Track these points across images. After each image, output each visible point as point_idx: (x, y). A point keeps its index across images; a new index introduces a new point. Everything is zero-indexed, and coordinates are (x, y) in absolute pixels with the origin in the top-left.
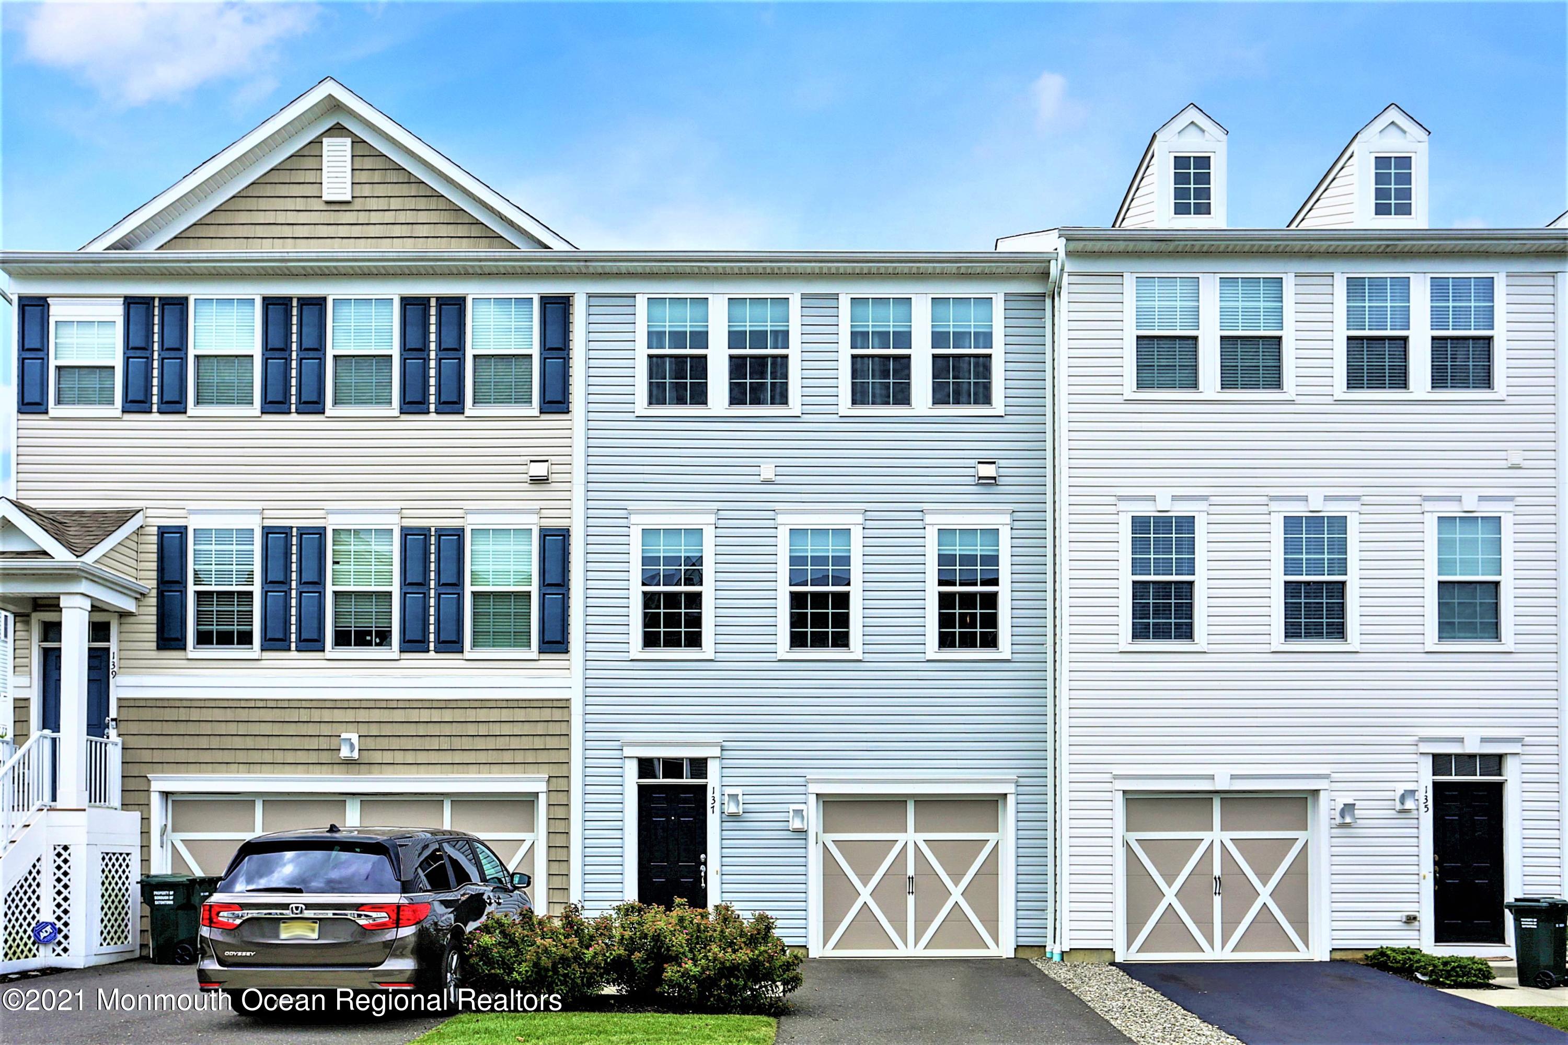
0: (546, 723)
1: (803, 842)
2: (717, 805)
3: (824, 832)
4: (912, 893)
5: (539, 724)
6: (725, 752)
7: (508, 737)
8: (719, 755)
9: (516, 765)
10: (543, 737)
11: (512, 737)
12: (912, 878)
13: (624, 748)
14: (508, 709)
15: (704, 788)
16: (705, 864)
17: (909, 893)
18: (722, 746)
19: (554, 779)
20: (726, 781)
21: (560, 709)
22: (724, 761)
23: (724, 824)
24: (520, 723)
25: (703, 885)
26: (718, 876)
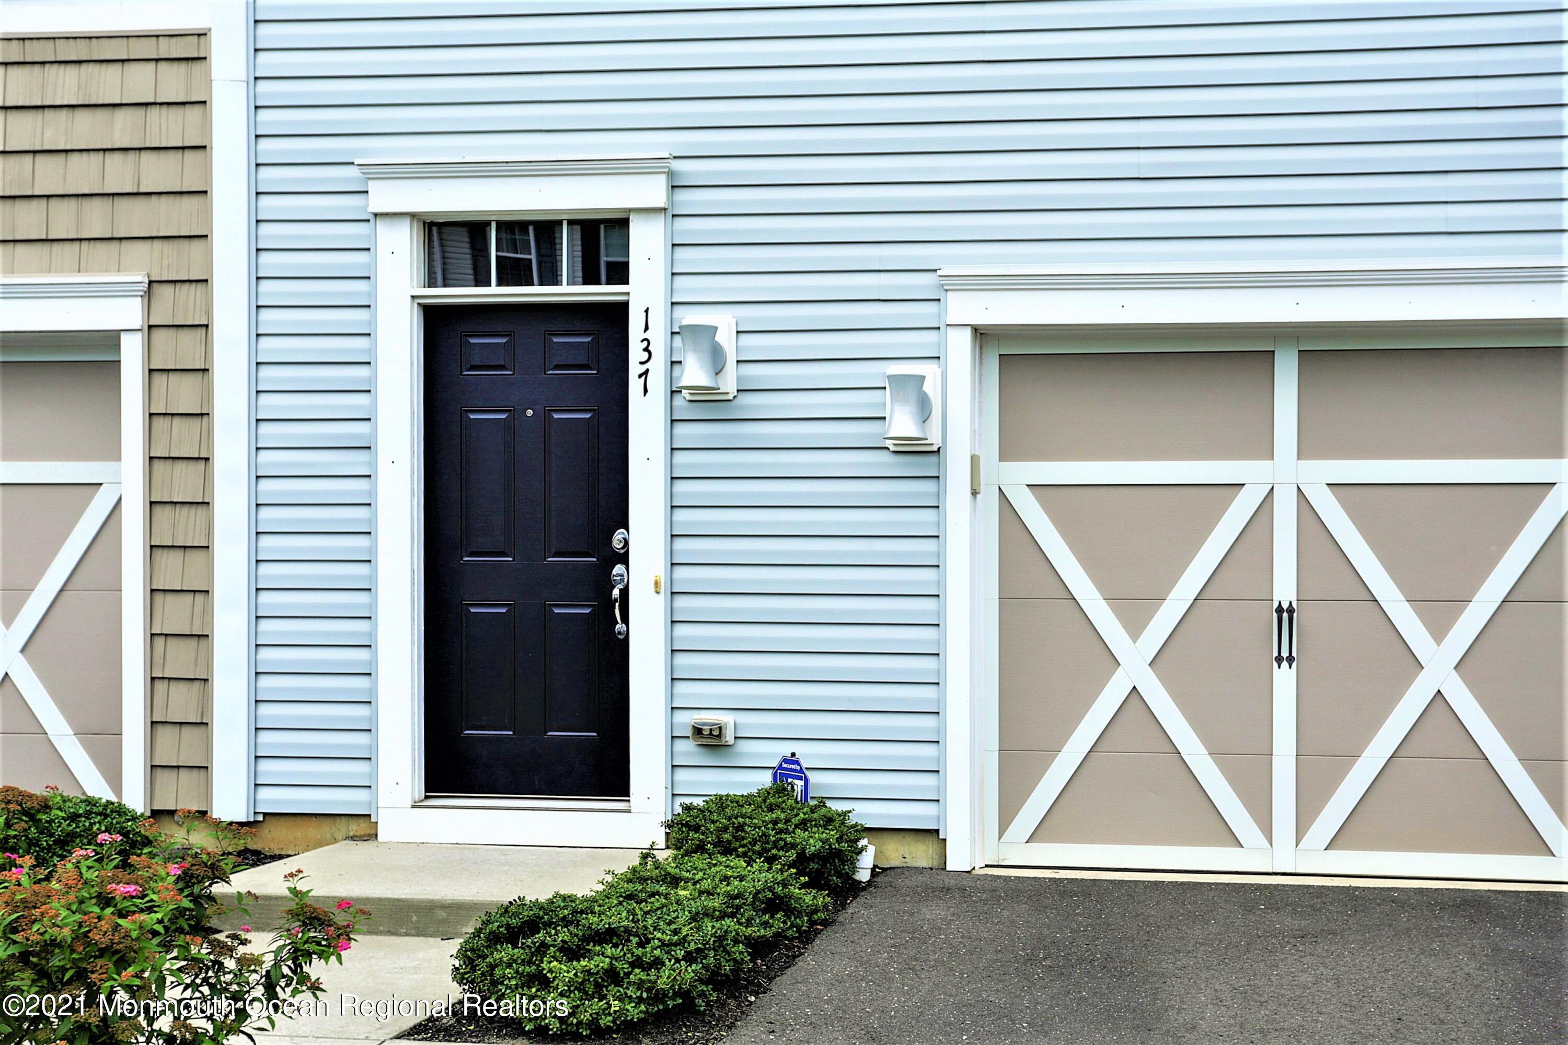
0: (141, 111)
1: (929, 486)
2: (658, 367)
3: (1002, 458)
4: (1290, 659)
5: (120, 114)
6: (683, 196)
7: (29, 158)
8: (661, 203)
9: (56, 246)
10: (131, 156)
11: (40, 158)
12: (1291, 610)
13: (372, 186)
14: (26, 70)
15: (620, 310)
16: (624, 558)
17: (1279, 660)
18: (671, 174)
19: (168, 290)
20: (687, 288)
21: (183, 66)
22: (681, 223)
23: (680, 429)
24: (64, 112)
25: (620, 627)
26: (661, 601)
